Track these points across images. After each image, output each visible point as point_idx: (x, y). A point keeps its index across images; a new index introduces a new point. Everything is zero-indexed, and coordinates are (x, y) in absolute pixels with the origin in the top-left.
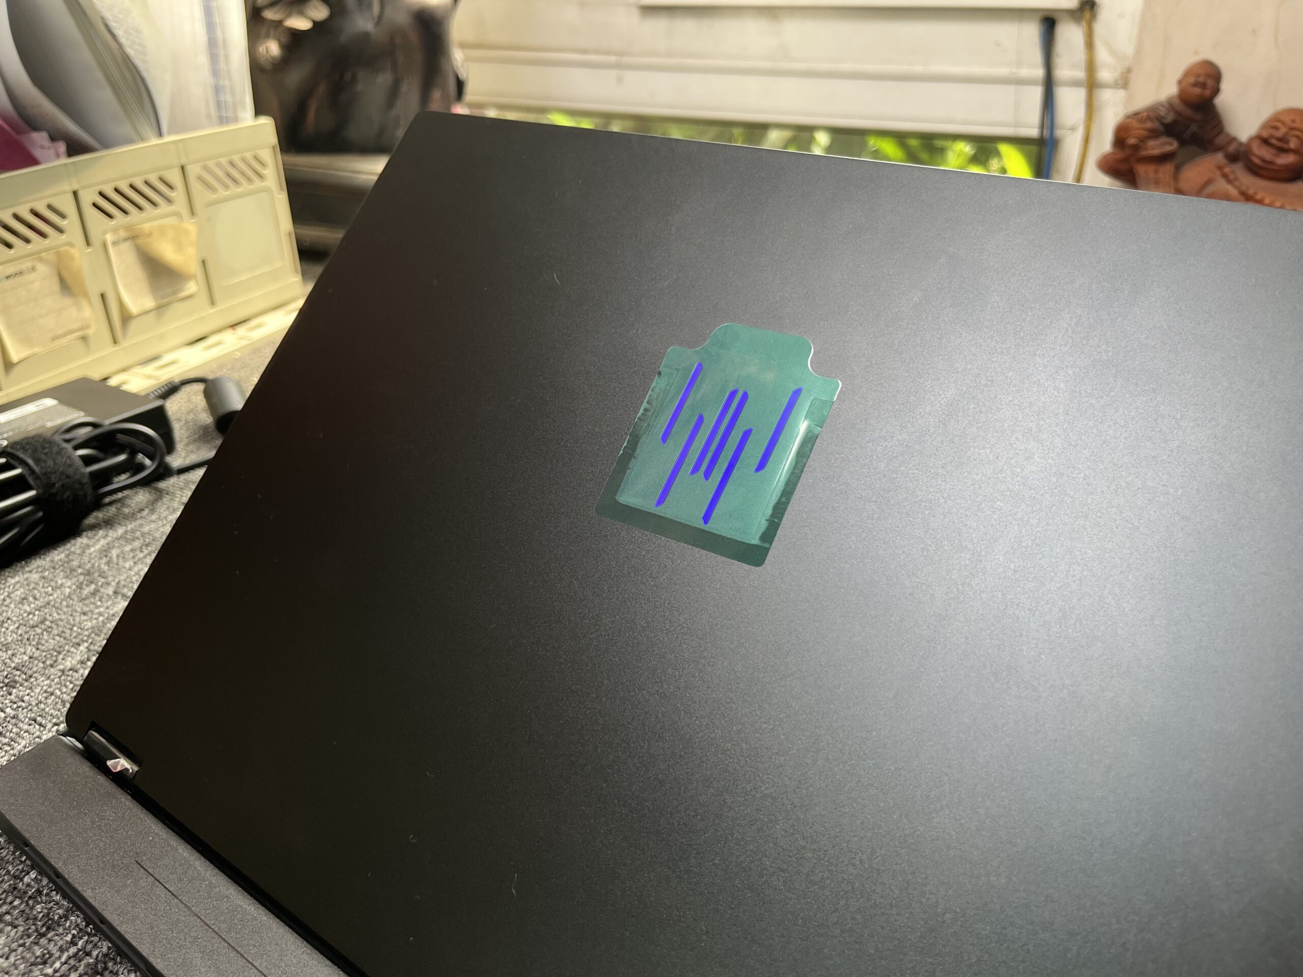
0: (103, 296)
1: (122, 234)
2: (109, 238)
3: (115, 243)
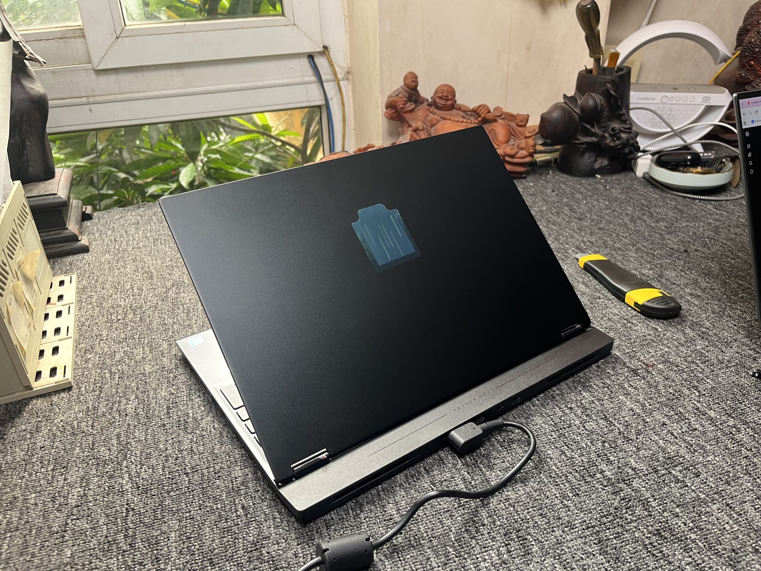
1: (17, 267)
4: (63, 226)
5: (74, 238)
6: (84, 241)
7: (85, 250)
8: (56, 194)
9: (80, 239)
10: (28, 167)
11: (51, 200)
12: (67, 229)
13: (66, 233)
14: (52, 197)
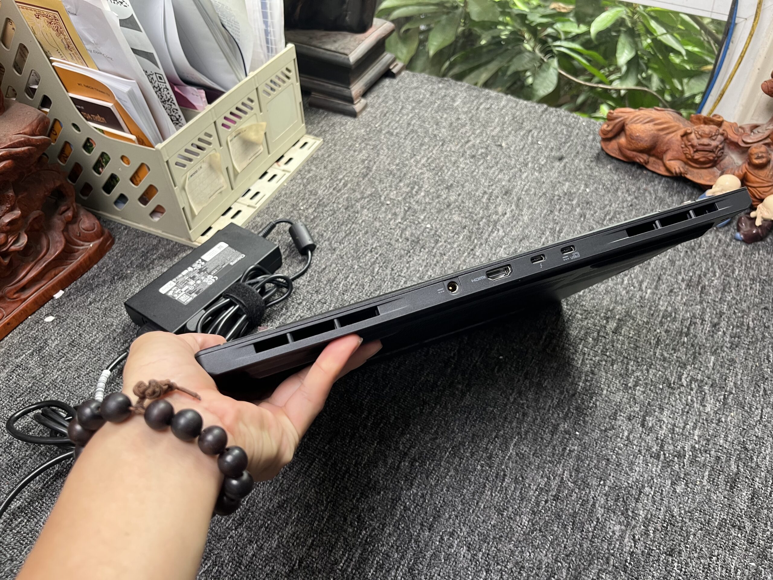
0: (227, 169)
1: (234, 134)
2: (229, 139)
3: (231, 141)
4: (348, 83)
5: (351, 100)
6: (357, 107)
7: (354, 114)
8: (347, 55)
9: (355, 102)
10: (346, 16)
11: (341, 58)
12: (349, 89)
13: (346, 92)
14: (344, 56)
